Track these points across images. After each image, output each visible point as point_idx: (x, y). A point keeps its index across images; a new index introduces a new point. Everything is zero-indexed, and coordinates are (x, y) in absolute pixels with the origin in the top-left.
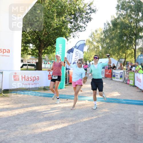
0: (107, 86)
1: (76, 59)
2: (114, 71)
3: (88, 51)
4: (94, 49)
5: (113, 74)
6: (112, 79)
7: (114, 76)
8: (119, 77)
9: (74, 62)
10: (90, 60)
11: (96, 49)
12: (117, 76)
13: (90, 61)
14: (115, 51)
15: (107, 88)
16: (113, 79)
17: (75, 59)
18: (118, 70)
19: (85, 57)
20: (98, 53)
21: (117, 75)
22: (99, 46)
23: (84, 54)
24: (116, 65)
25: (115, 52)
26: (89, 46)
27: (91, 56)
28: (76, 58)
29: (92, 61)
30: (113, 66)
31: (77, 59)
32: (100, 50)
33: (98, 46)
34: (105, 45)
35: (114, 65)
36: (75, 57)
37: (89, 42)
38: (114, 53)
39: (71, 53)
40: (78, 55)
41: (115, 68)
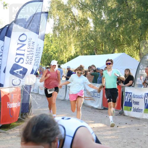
0: (110, 133)
1: (19, 57)
2: (127, 89)
3: (57, 33)
4: (74, 28)
5: (126, 99)
6: (122, 114)
7: (129, 104)
8: (142, 106)
9: (15, 65)
10: (61, 58)
11: (77, 28)
12: (137, 103)
13: (62, 62)
14: (134, 34)
15: (108, 137)
16: (126, 112)
17: (17, 54)
18: (140, 86)
19: (47, 50)
20: (84, 39)
21: (136, 100)
22: (89, 19)
23: (45, 42)
24: (133, 74)
25: (133, 36)
26: (57, 17)
27: (65, 47)
28: (19, 52)
29: (68, 61)
30: (125, 76)
31: (23, 55)
32: (91, 29)
33: (85, 20)
34: (104, 17)
35: (127, 73)
36: (18, 49)
37: (60, 6)
38: (130, 37)
39: (6, 38)
40: (24, 45)
41: (131, 82)
